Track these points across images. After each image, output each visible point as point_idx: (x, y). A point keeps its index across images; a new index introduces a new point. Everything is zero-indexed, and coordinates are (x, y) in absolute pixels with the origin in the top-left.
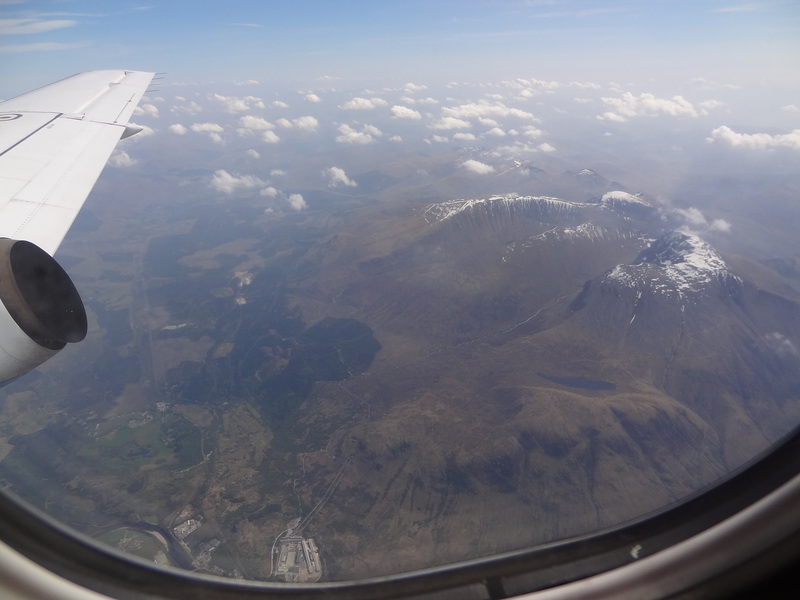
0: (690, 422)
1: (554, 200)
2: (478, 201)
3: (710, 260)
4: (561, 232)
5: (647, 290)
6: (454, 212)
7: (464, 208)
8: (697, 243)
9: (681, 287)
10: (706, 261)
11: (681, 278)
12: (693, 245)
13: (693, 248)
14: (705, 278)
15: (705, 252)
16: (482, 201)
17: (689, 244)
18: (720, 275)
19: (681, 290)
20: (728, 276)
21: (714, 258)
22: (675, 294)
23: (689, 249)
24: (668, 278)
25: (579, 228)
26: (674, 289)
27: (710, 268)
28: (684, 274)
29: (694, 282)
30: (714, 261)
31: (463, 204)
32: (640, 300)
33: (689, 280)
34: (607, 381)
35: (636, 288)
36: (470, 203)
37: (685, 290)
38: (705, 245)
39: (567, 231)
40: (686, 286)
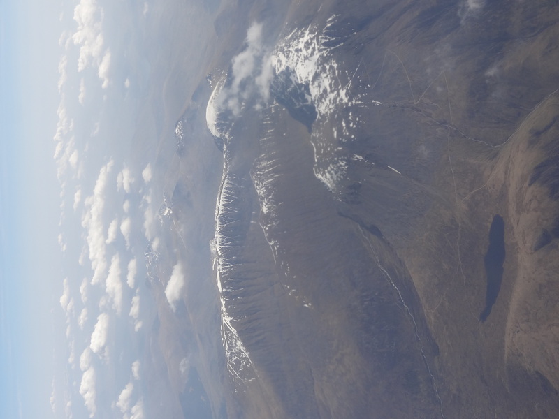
0: (548, 127)
1: (220, 203)
2: (223, 308)
3: (304, 52)
4: (267, 218)
5: (351, 147)
6: (239, 343)
7: (233, 330)
8: (280, 61)
9: (346, 100)
10: (306, 58)
11: (332, 96)
12: (283, 68)
13: (287, 68)
14: (331, 67)
15: (293, 55)
16: (223, 303)
17: (282, 72)
18: (325, 44)
19: (350, 100)
20: (326, 34)
21: (301, 46)
22: (355, 109)
23: (288, 73)
24: (332, 115)
25: (261, 192)
26: (347, 109)
27: (317, 56)
28: (325, 91)
29: (338, 82)
30: (307, 48)
31: (227, 329)
32: (366, 158)
33: (335, 88)
34: (489, 225)
35: (349, 162)
36: (226, 319)
37: (351, 96)
38: (282, 51)
39: (265, 210)
40: (343, 93)
